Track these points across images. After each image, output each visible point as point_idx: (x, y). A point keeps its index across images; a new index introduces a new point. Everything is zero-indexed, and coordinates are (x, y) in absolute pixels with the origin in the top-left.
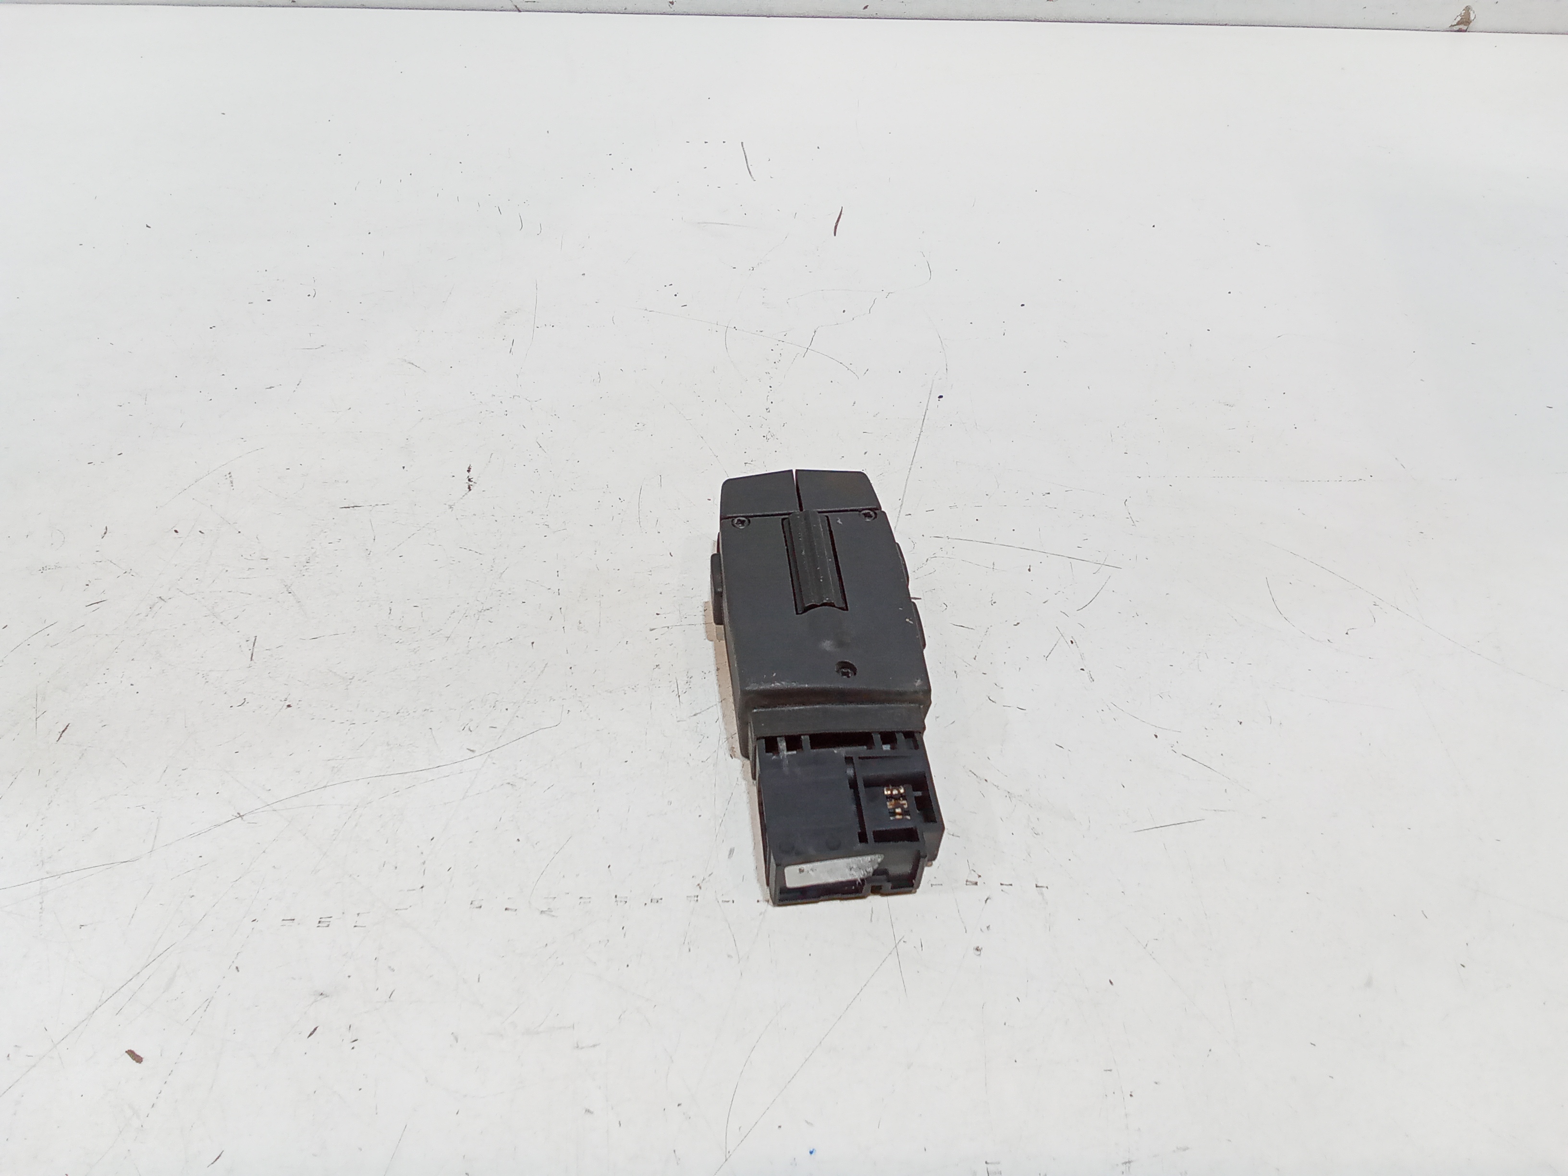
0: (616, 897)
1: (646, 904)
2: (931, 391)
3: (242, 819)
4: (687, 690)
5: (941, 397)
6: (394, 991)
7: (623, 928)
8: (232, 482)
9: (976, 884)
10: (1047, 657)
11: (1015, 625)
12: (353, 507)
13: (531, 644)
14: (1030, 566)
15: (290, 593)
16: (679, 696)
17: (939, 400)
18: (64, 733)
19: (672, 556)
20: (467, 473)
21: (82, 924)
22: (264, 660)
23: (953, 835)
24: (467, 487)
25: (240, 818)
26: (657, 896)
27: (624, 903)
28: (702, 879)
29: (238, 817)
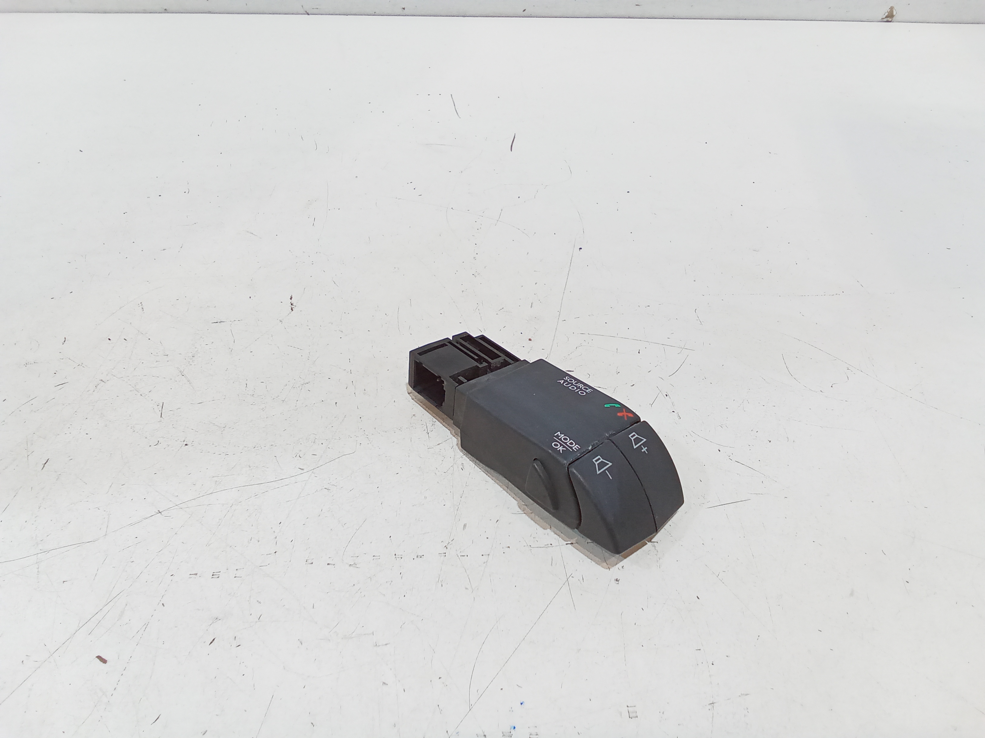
0: (395, 555)
1: (413, 559)
2: (574, 245)
3: (161, 514)
4: (432, 429)
5: (580, 249)
6: (261, 616)
7: (400, 574)
8: (142, 308)
10: (652, 405)
11: (631, 386)
12: (220, 322)
13: (335, 403)
14: (639, 350)
15: (183, 376)
16: (428, 433)
17: (580, 251)
18: (46, 464)
20: (290, 300)
21: (64, 581)
22: (170, 417)
24: (291, 308)
25: (160, 514)
26: (421, 554)
27: (401, 558)
28: (448, 543)
29: (158, 513)
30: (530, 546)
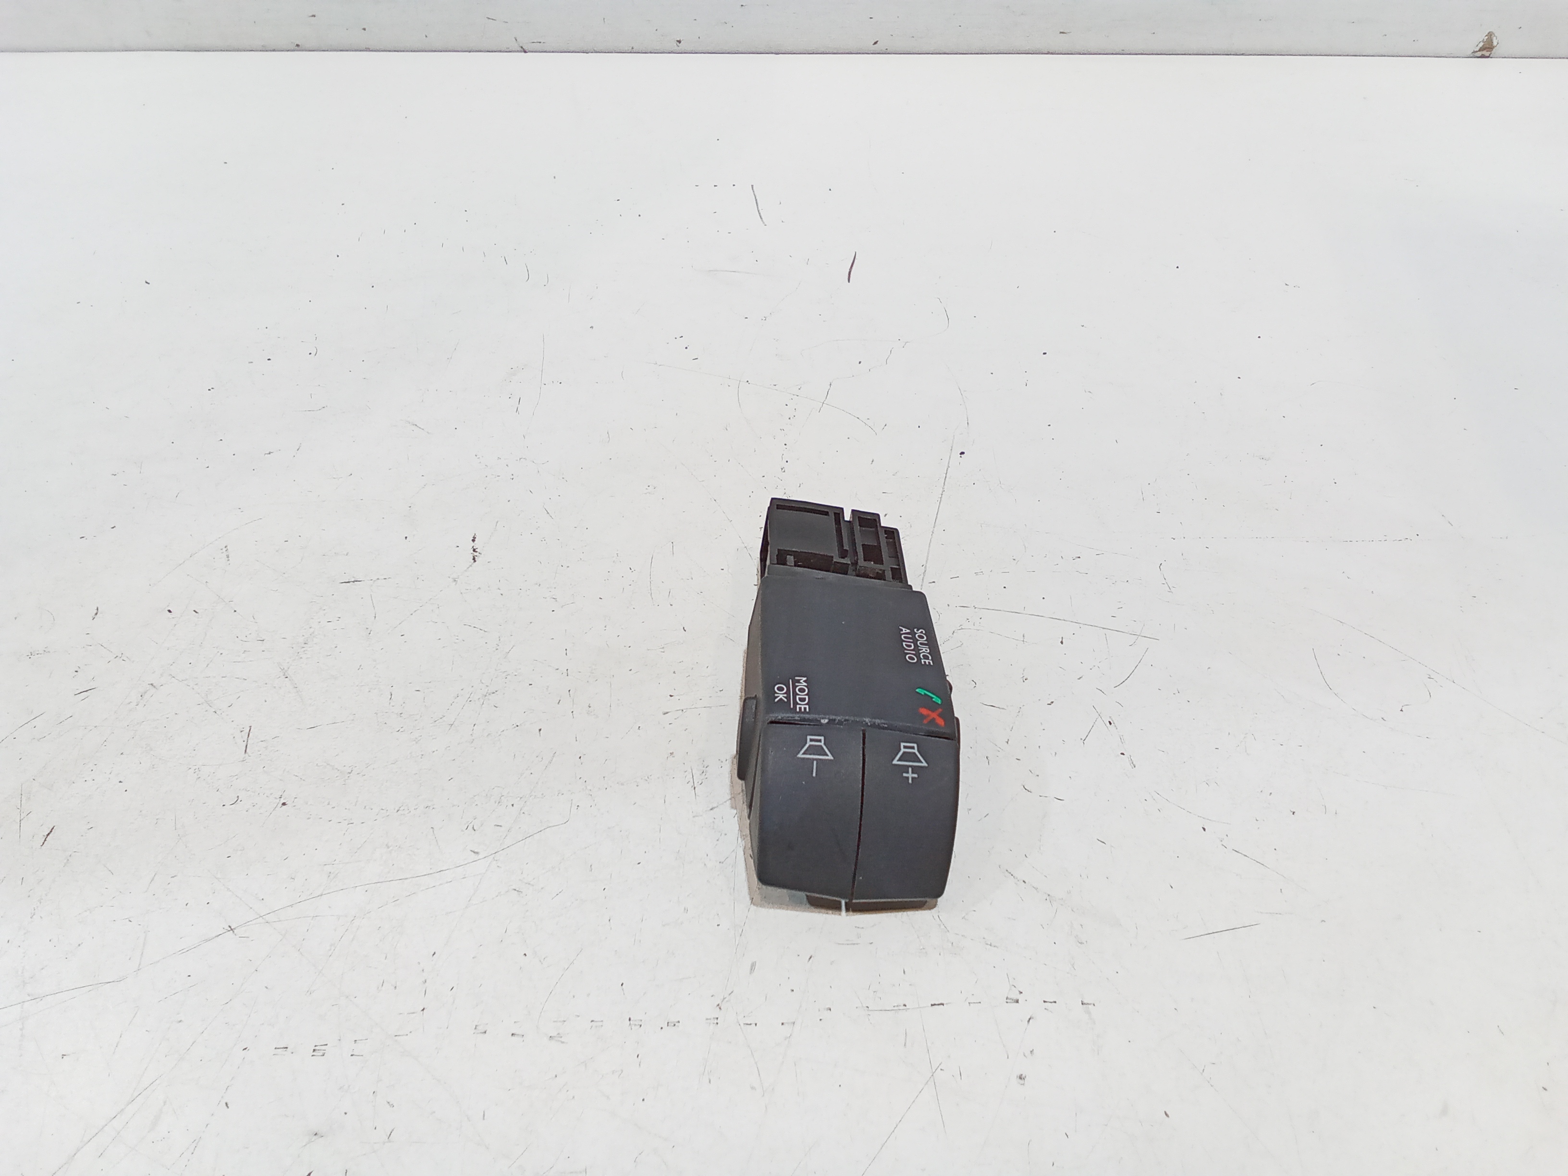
0: (630, 1020)
1: (662, 1028)
2: (952, 447)
3: (233, 932)
4: (703, 781)
5: (962, 453)
6: (393, 1130)
7: (638, 1056)
8: (228, 557)
9: (1017, 1001)
10: (1084, 740)
11: (1048, 704)
12: (354, 582)
13: (538, 731)
14: (1062, 638)
15: (287, 677)
16: (695, 788)
17: (961, 457)
18: (48, 837)
19: (685, 631)
20: (472, 542)
21: (64, 1054)
22: (260, 753)
23: (991, 945)
24: (472, 558)
25: (231, 931)
26: (673, 1019)
27: (639, 1026)
28: (722, 998)
29: (229, 931)
30: (868, 1007)
